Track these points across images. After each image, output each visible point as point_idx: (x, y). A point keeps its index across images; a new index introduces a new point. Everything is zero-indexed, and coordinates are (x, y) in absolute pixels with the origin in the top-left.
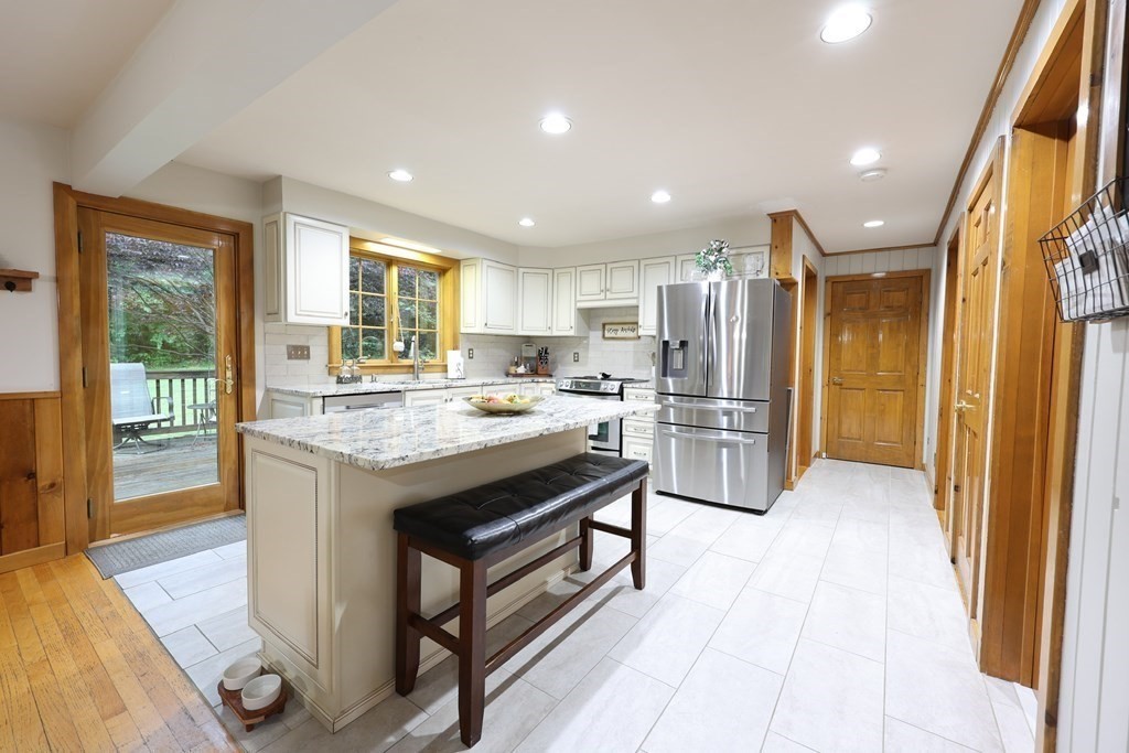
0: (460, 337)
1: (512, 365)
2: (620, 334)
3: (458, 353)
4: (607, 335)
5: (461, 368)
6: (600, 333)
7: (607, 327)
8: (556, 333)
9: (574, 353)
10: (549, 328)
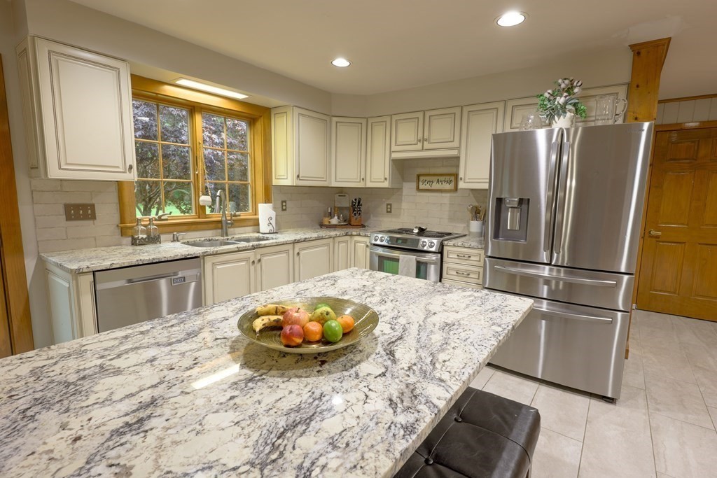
0: (273, 190)
1: (325, 217)
2: (436, 186)
3: (269, 206)
4: (422, 186)
5: (273, 222)
6: (414, 185)
7: (421, 178)
8: (369, 185)
9: (388, 205)
10: (363, 179)
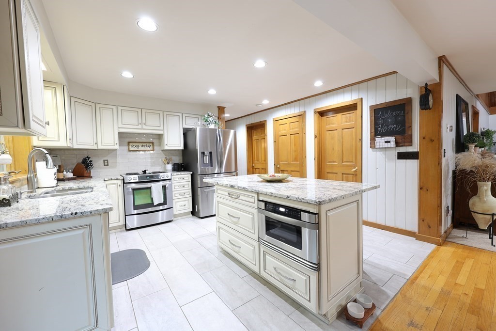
2: (141, 148)
4: (132, 149)
6: (127, 147)
7: (131, 144)
9: (104, 161)
10: (96, 144)
